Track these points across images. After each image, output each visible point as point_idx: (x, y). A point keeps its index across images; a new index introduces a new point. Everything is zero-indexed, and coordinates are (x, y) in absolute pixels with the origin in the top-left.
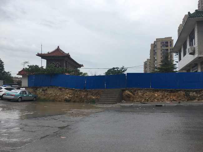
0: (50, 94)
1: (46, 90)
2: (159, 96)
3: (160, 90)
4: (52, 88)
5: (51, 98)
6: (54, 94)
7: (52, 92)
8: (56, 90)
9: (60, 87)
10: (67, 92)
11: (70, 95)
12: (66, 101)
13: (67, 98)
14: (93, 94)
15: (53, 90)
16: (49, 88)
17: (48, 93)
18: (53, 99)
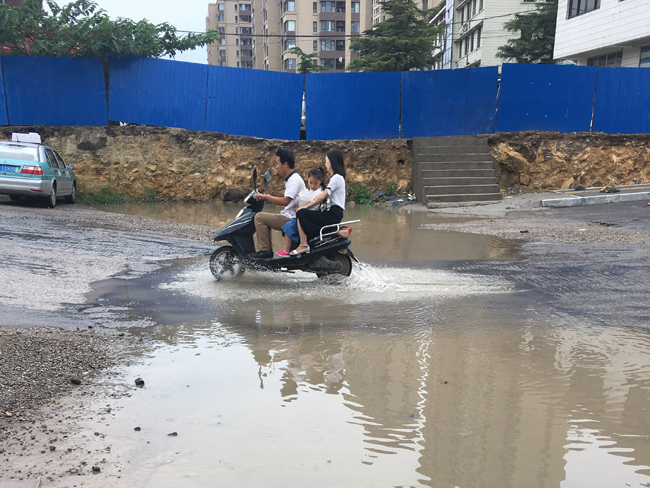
1: (103, 142)
2: (623, 161)
3: (630, 139)
6: (153, 168)
10: (226, 155)
11: (242, 168)
12: (225, 200)
13: (228, 183)
14: (355, 164)
15: (142, 145)
16: (114, 135)
17: (114, 158)
18: (147, 190)
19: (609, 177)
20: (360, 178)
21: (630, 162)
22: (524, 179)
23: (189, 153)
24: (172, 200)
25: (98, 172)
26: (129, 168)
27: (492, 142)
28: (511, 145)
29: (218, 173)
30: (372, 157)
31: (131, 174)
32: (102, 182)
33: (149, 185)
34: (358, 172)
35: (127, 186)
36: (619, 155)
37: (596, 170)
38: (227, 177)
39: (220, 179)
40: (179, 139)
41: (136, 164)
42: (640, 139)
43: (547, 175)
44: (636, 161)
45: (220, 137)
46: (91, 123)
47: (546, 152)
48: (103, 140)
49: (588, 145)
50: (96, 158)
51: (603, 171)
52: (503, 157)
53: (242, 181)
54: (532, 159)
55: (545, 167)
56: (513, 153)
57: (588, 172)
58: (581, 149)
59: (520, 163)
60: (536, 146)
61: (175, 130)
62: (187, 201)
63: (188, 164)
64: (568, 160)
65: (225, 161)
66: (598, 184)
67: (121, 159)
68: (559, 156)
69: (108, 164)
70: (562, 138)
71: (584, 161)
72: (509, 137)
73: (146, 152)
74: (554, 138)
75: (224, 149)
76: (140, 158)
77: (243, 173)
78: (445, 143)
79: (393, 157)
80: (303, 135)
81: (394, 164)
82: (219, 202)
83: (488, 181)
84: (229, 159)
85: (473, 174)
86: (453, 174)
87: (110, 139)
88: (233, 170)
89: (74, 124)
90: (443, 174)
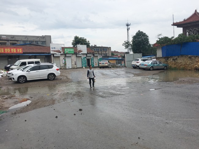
0: (180, 63)
1: (176, 59)
4: (182, 57)
5: (181, 67)
7: (182, 61)
8: (186, 59)
9: (189, 56)
16: (179, 58)
17: (178, 62)
24: (187, 70)
31: (180, 65)
32: (175, 66)
33: (183, 67)
38: (197, 65)
40: (190, 58)
50: (175, 62)
73: (184, 60)
75: (197, 59)
82: (195, 70)
89: (173, 56)
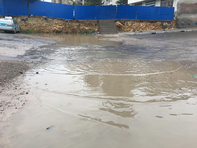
2: (143, 26)
3: (144, 21)
4: (35, 17)
6: (39, 25)
8: (40, 21)
10: (56, 23)
11: (60, 25)
12: (56, 33)
13: (57, 29)
14: (86, 25)
15: (36, 20)
16: (30, 18)
17: (30, 23)
18: (37, 30)
19: (140, 29)
20: (87, 28)
21: (145, 26)
22: (123, 29)
23: (48, 22)
24: (43, 32)
25: (26, 26)
26: (33, 25)
27: (115, 21)
28: (119, 22)
29: (54, 27)
30: (89, 24)
31: (34, 27)
32: (27, 28)
33: (38, 29)
34: (86, 27)
35: (33, 29)
36: (142, 24)
37: (138, 28)
38: (56, 27)
39: (55, 28)
40: (45, 19)
41: (35, 24)
42: (146, 21)
43: (127, 29)
44: (146, 26)
45: (55, 19)
46: (24, 15)
47: (127, 24)
48: (27, 19)
49: (136, 22)
50: (25, 23)
51: (139, 28)
52: (118, 24)
53: (60, 28)
54: (124, 25)
55: (127, 27)
56: (120, 24)
57: (136, 28)
58: (134, 23)
59: (121, 26)
60: (125, 22)
61: (44, 17)
62: (47, 33)
63: (47, 24)
64: (132, 25)
65: (56, 24)
66: (138, 30)
67: (31, 23)
68: (130, 24)
69: (28, 24)
70: (130, 21)
71: (135, 25)
72: (119, 20)
73: (37, 21)
74: (129, 21)
75: (56, 21)
76: (36, 23)
77: (60, 27)
78: (105, 21)
79: (94, 24)
80: (74, 19)
81: (94, 25)
82: (55, 33)
83: (115, 29)
84: (57, 23)
85: (112, 28)
86: (107, 28)
87: (29, 18)
88: (58, 26)
89: (20, 15)
90: (105, 28)
